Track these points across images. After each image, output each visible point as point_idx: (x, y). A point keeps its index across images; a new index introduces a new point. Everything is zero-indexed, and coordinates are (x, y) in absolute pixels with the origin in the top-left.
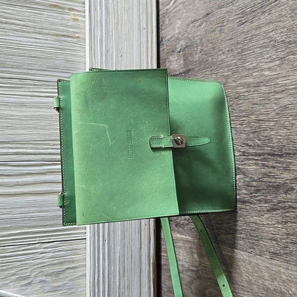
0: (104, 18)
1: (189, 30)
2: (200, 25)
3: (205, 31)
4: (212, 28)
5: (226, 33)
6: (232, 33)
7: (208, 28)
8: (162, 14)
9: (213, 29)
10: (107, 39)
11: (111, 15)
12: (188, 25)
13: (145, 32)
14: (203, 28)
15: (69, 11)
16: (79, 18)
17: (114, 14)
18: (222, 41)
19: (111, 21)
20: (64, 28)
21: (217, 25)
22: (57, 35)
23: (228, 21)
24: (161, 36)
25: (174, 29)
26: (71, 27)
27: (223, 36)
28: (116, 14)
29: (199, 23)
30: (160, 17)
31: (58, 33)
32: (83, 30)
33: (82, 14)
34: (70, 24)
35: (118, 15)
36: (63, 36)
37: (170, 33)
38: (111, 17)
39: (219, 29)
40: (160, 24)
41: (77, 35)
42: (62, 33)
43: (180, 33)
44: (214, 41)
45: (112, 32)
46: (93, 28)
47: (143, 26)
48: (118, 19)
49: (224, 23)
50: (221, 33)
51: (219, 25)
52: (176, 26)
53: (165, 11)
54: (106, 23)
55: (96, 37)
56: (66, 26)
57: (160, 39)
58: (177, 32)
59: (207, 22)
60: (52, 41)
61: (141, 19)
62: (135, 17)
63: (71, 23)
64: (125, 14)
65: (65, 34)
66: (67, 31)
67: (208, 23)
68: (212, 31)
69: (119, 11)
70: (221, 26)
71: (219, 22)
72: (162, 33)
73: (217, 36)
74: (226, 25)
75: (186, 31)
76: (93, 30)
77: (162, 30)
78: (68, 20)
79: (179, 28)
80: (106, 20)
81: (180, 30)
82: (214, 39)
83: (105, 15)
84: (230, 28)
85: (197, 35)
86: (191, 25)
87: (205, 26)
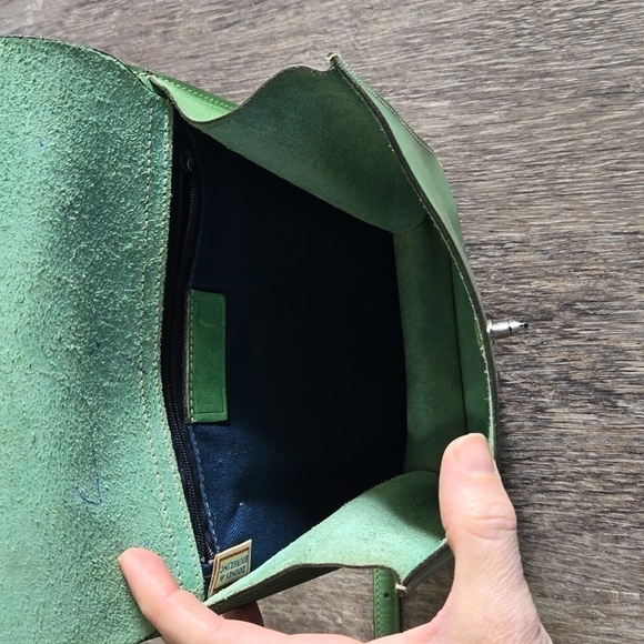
1: (67, 21)
2: (104, 15)
3: (120, 31)
4: (141, 26)
5: (181, 42)
6: (196, 44)
7: (128, 24)
9: (143, 29)
12: (67, 10)
14: (114, 23)
18: (168, 58)
21: (155, 22)
23: (187, 15)
25: (22, 15)
27: (171, 47)
29: (102, 9)
37: (7, 22)
39: (160, 30)
43: (39, 26)
44: (147, 55)
49: (174, 18)
50: (166, 40)
51: (160, 21)
52: (29, 7)
58: (30, 21)
59: (124, 9)
67: (129, 13)
68: (140, 34)
70: (165, 25)
71: (161, 14)
73: (156, 45)
74: (180, 23)
75: (60, 23)
79: (36, 13)
81: (42, 18)
82: (144, 52)
84: (192, 31)
85: (94, 36)
86: (76, 11)
87: (119, 18)
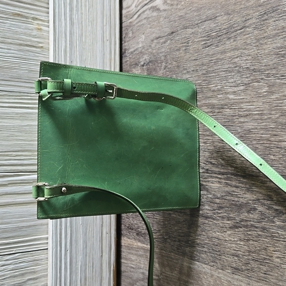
0: (68, 29)
1: (153, 45)
2: (165, 42)
3: (170, 49)
4: (177, 47)
5: (191, 54)
6: (197, 54)
7: (172, 46)
8: (125, 27)
9: (178, 48)
10: (71, 49)
11: (75, 26)
12: (152, 41)
13: (108, 43)
14: (168, 46)
15: (32, 21)
16: (43, 28)
17: (79, 25)
18: (187, 60)
19: (75, 32)
20: (28, 38)
21: (182, 45)
22: (21, 45)
23: (193, 42)
24: (123, 48)
25: (138, 43)
26: (35, 37)
27: (188, 55)
28: (80, 25)
29: (164, 40)
30: (123, 29)
31: (22, 42)
32: (47, 40)
33: (46, 24)
34: (33, 34)
35: (82, 26)
36: (27, 45)
37: (133, 46)
38: (75, 28)
39: (184, 49)
40: (123, 36)
41: (41, 45)
42: (25, 43)
43: (143, 47)
44: (179, 59)
45: (76, 43)
46: (57, 38)
47: (106, 37)
48: (82, 30)
49: (188, 43)
50: (186, 53)
51: (184, 45)
52: (140, 40)
53: (128, 24)
54: (71, 34)
55: (60, 47)
56: (30, 35)
57: (123, 50)
58: (140, 45)
59: (172, 40)
60: (15, 50)
61: (105, 31)
62: (99, 28)
63: (35, 33)
64: (89, 25)
65: (29, 43)
66: (31, 41)
68: (177, 50)
69: (83, 23)
70: (186, 46)
71: (184, 42)
72: (125, 45)
73: (182, 55)
74: (191, 45)
75: (150, 46)
76: (57, 41)
77: (125, 42)
78: (32, 30)
79: (142, 42)
80: (70, 31)
81: (144, 44)
82: (178, 57)
83: (70, 26)
84: (195, 49)
85: (161, 51)
86: (155, 41)
87: (170, 43)
